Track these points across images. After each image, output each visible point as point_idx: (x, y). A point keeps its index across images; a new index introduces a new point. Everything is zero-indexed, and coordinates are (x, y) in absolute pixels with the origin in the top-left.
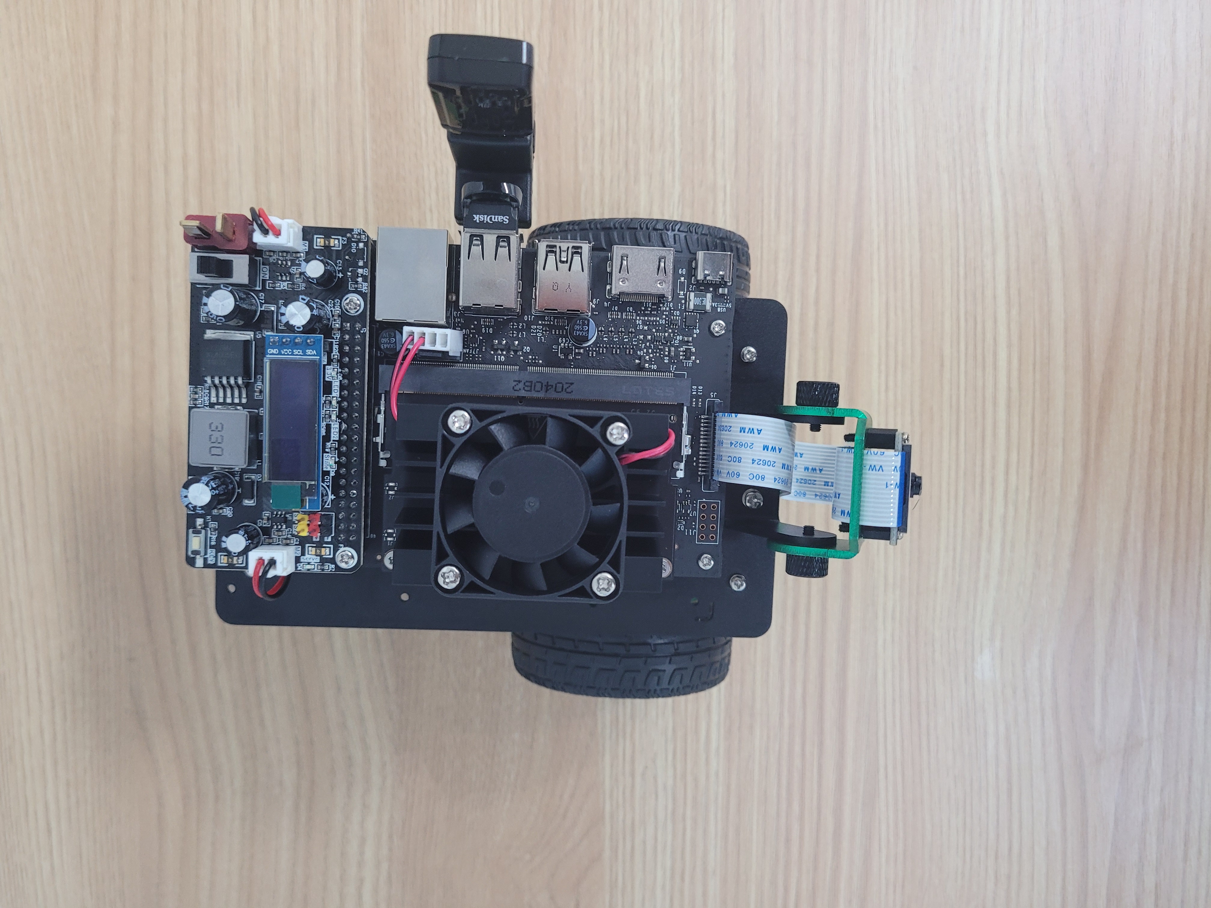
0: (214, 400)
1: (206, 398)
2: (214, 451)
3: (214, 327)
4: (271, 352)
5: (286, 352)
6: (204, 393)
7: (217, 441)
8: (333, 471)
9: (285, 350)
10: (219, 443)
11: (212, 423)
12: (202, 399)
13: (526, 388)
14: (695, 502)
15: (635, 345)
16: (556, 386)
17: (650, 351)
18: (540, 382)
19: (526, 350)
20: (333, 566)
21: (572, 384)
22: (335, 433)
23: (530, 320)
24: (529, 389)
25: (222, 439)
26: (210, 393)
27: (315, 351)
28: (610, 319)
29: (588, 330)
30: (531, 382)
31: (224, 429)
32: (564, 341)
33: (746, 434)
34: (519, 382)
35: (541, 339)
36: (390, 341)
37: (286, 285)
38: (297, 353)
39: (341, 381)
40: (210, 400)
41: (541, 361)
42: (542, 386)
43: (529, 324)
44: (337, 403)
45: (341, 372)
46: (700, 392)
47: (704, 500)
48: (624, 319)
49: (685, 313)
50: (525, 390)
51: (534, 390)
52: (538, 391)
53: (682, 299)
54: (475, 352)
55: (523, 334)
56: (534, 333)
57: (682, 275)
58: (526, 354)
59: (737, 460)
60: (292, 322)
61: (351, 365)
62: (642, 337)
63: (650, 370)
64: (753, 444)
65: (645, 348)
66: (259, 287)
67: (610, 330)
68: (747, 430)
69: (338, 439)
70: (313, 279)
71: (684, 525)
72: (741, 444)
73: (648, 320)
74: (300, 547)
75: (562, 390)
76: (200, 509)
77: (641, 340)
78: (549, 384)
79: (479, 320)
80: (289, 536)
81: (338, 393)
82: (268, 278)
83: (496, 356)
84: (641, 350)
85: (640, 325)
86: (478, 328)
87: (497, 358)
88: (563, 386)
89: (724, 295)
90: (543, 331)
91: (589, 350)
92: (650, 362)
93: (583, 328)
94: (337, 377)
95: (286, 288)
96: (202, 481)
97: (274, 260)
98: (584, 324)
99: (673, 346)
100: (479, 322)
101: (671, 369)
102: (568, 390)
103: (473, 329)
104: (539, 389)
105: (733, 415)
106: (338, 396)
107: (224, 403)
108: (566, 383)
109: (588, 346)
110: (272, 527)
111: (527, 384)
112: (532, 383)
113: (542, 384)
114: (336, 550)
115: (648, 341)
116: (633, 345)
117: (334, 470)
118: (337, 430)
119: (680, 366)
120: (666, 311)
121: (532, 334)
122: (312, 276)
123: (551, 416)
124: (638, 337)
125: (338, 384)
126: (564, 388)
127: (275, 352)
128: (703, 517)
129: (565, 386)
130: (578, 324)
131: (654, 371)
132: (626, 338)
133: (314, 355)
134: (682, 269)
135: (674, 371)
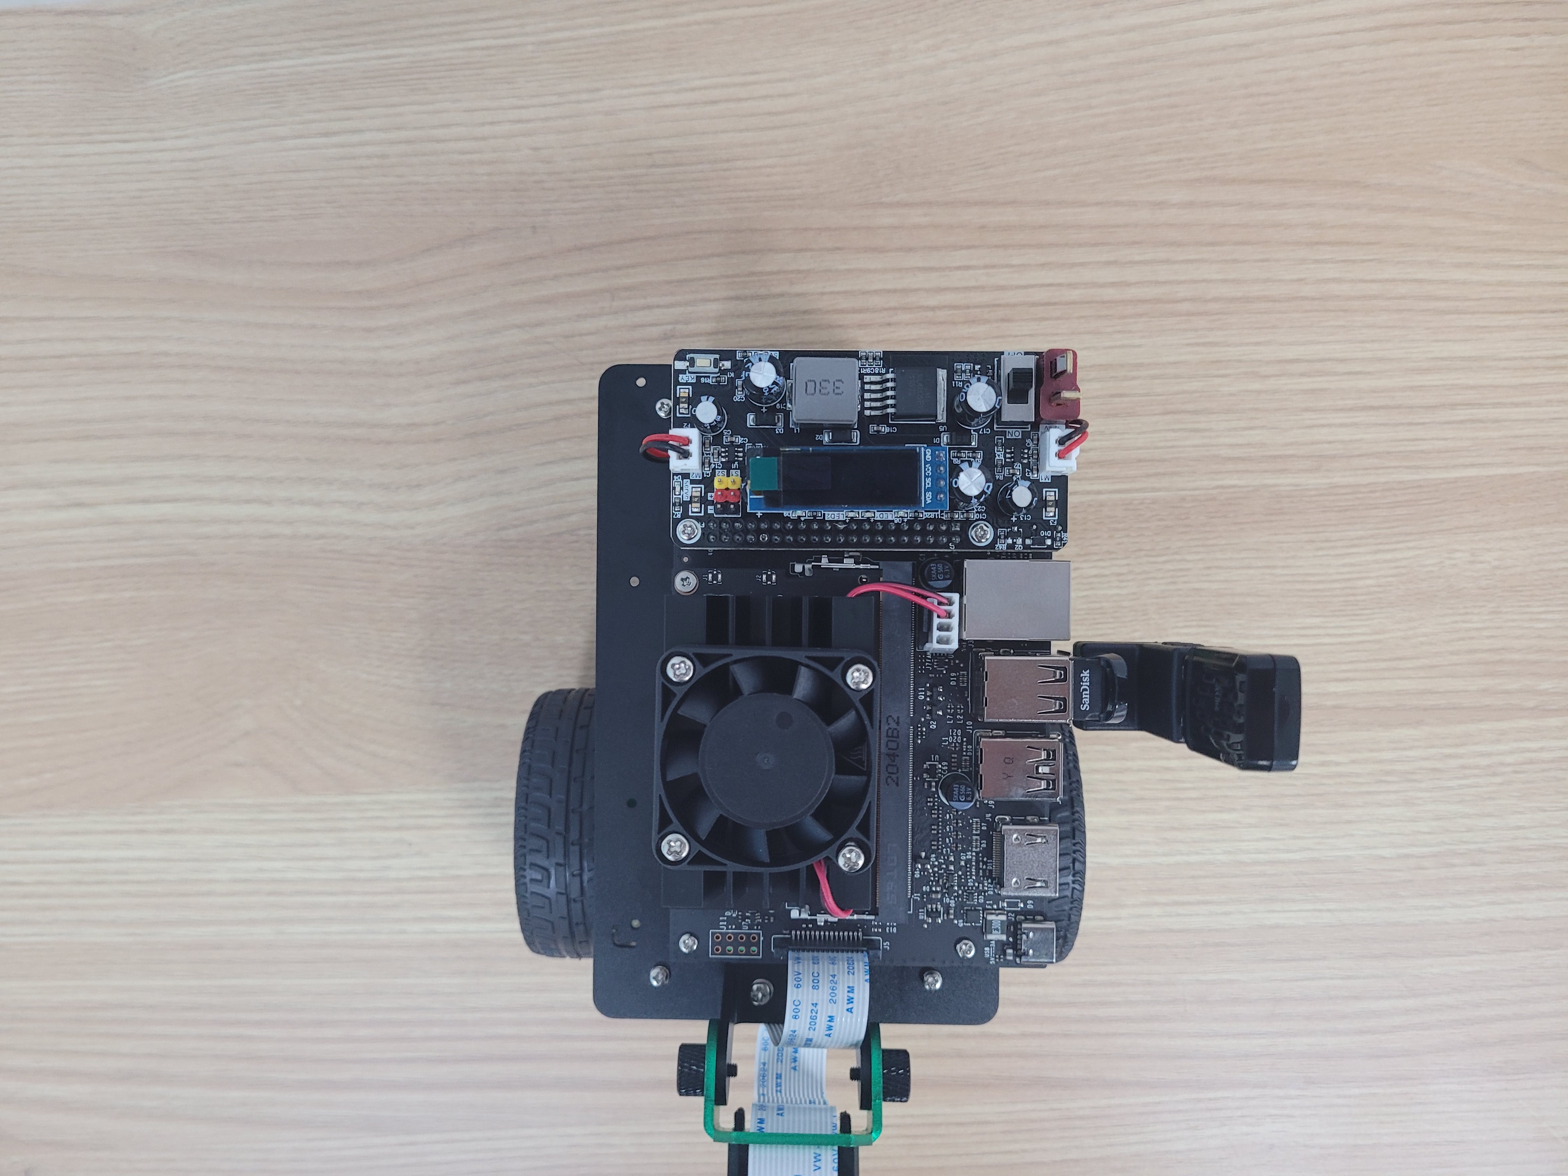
0: (867, 379)
1: (868, 371)
2: (811, 386)
3: (950, 379)
4: (927, 453)
5: (928, 470)
6: (874, 368)
7: (823, 388)
8: (789, 514)
9: (930, 468)
10: (820, 391)
11: (843, 383)
12: (867, 366)
13: (890, 731)
14: (759, 927)
15: (942, 851)
16: (894, 765)
17: (936, 869)
18: (898, 748)
19: (933, 724)
20: (679, 516)
21: (897, 784)
22: (833, 516)
23: (968, 727)
24: (890, 734)
25: (825, 394)
26: (875, 374)
27: (930, 501)
28: (971, 821)
29: (960, 801)
30: (898, 737)
31: (837, 396)
32: (944, 768)
33: (846, 994)
34: (898, 723)
35: (945, 741)
36: (940, 574)
37: (1001, 458)
38: (927, 482)
39: (893, 521)
40: (867, 374)
41: (919, 741)
42: (892, 749)
43: (963, 727)
44: (868, 518)
45: (903, 521)
46: (889, 930)
47: (762, 938)
48: (972, 838)
49: (981, 908)
50: (888, 730)
51: (889, 741)
52: (887, 744)
53: (998, 906)
54: (928, 666)
55: (950, 720)
56: (952, 733)
57: (1025, 904)
58: (927, 724)
59: (815, 985)
60: (962, 475)
61: (911, 532)
62: (952, 859)
63: (914, 869)
64: (835, 1003)
65: (939, 862)
66: (997, 428)
67: (959, 821)
68: (851, 995)
69: (826, 519)
70: (1010, 494)
71: (732, 915)
72: (834, 988)
73: (971, 866)
74: (701, 478)
75: (889, 773)
76: (747, 376)
77: (948, 858)
78: (897, 758)
79: (965, 669)
80: (713, 466)
81: (879, 519)
82: (1007, 437)
83: (923, 689)
84: (937, 858)
85: (966, 856)
86: (956, 669)
87: (922, 691)
88: (893, 773)
89: (1005, 954)
90: (955, 743)
91: (935, 798)
92: (924, 869)
93: (962, 795)
94: (898, 517)
95: (997, 458)
96: (778, 377)
97: (1029, 444)
98: (967, 796)
99: (943, 895)
100: (963, 669)
101: (915, 895)
102: (889, 780)
103: (955, 662)
104: (890, 746)
105: (868, 977)
106: (876, 519)
107: (863, 390)
108: (897, 778)
109: (939, 797)
110: (723, 446)
111: (895, 732)
112: (896, 737)
113: (896, 749)
114: (698, 519)
115: (947, 867)
116: (943, 848)
117: (790, 516)
118: (836, 519)
119: (918, 906)
120: (983, 886)
121: (951, 730)
122: (1013, 493)
123: (868, 781)
124: (951, 854)
125: (890, 518)
126: (891, 775)
127: (927, 457)
128: (742, 938)
129: (894, 776)
130: (966, 789)
131: (913, 874)
132: (950, 840)
133: (925, 501)
134: (1033, 904)
135: (913, 899)
